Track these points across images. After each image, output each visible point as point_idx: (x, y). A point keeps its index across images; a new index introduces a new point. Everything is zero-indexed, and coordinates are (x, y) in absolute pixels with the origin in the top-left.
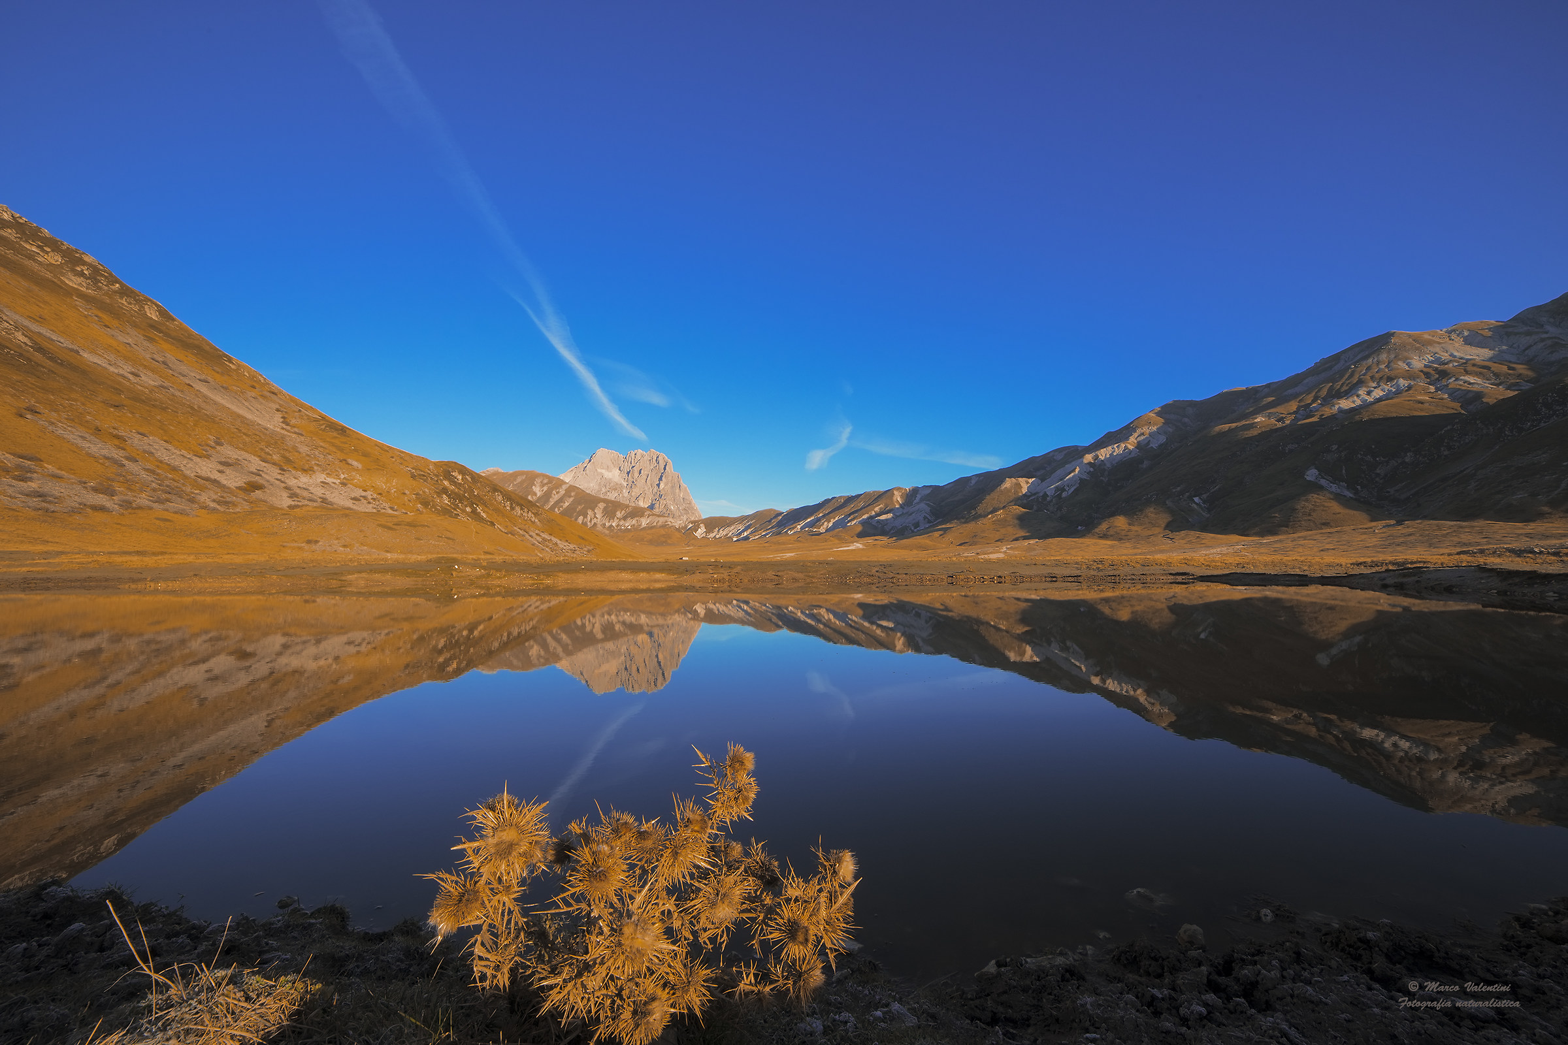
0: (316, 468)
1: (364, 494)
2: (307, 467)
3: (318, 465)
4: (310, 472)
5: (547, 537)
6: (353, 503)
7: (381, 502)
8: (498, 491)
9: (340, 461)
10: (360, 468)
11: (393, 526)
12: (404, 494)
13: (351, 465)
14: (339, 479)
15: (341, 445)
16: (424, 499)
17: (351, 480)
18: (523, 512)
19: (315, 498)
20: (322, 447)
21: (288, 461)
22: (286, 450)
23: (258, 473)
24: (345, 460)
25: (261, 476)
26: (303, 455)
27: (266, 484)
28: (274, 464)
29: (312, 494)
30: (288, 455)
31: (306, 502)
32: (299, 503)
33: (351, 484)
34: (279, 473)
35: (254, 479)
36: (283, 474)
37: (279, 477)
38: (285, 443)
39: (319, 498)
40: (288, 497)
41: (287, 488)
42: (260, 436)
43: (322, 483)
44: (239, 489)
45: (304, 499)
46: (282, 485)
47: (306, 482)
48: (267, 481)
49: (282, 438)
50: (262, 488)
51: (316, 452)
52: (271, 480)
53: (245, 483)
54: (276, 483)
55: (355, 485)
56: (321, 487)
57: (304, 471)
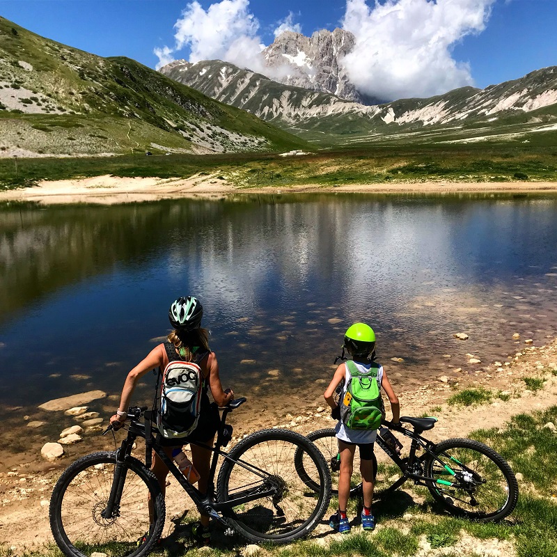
5: (218, 130)
6: (24, 105)
7: (50, 103)
8: (167, 84)
9: (12, 64)
10: (31, 70)
11: (49, 128)
12: (72, 94)
13: (22, 68)
14: (11, 82)
15: (12, 47)
16: (90, 97)
17: (22, 82)
18: (194, 105)
24: (16, 62)
33: (23, 86)
55: (26, 88)
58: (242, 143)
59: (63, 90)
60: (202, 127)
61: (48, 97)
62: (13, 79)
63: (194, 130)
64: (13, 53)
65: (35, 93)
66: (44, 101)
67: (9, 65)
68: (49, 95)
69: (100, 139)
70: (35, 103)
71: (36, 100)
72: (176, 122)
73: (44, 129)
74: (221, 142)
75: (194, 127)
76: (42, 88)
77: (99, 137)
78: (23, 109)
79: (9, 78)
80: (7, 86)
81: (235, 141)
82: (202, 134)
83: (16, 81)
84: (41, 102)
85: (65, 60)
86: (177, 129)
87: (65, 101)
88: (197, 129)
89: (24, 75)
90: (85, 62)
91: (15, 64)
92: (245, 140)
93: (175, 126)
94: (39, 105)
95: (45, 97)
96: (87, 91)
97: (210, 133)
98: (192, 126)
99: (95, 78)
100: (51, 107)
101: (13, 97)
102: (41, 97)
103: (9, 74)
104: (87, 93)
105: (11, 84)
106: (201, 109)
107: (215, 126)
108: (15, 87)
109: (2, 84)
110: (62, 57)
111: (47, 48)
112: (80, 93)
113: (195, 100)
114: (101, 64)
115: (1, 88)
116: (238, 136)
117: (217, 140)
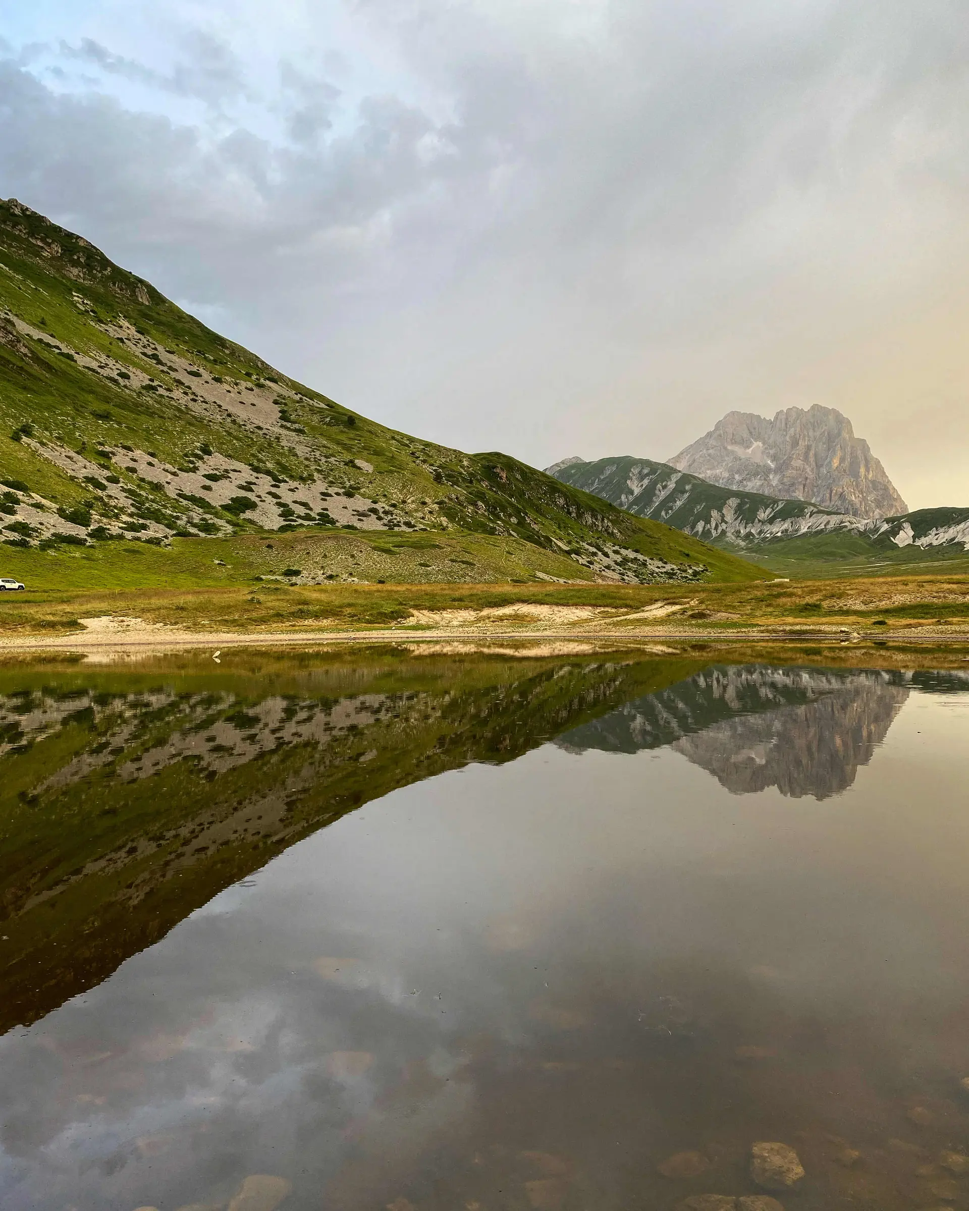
0: (316, 475)
1: (374, 506)
2: (305, 475)
3: (319, 471)
4: (309, 482)
5: (631, 555)
6: (359, 520)
7: (394, 516)
8: (559, 491)
9: (346, 464)
10: (370, 471)
11: (393, 549)
12: (424, 503)
13: (359, 468)
14: (344, 488)
15: (348, 442)
16: (450, 509)
17: (359, 489)
18: (596, 519)
19: (313, 514)
20: (324, 446)
21: (284, 469)
22: (282, 454)
23: (248, 487)
24: (352, 462)
25: (252, 490)
26: (302, 459)
27: (257, 500)
28: (268, 473)
29: (311, 509)
30: (284, 461)
31: (300, 521)
32: (292, 523)
33: (359, 494)
34: (272, 486)
35: (243, 493)
36: (278, 487)
37: (274, 490)
38: (282, 444)
39: (319, 514)
40: (280, 515)
41: (280, 504)
42: (252, 439)
43: (323, 494)
44: (225, 507)
45: (299, 517)
46: (275, 501)
47: (303, 494)
48: (259, 497)
49: (278, 438)
50: (252, 506)
51: (318, 453)
52: (263, 495)
53: (232, 499)
54: (269, 499)
55: (363, 496)
56: (322, 499)
57: (303, 479)
58: (666, 573)
59: (413, 498)
60: (606, 550)
61: (391, 509)
62: (348, 484)
63: (594, 554)
64: (348, 448)
65: (375, 502)
66: (386, 513)
67: (342, 465)
68: (394, 506)
69: (464, 566)
70: (374, 516)
71: (374, 511)
72: (569, 543)
73: (388, 551)
74: (635, 571)
75: (595, 550)
76: (385, 496)
77: (463, 562)
78: (358, 525)
79: (340, 483)
80: (337, 494)
81: (657, 570)
82: (606, 561)
83: (351, 487)
84: (382, 515)
85: (417, 457)
86: (568, 553)
87: (415, 514)
88: (600, 553)
89: (362, 479)
90: (443, 460)
91: (351, 463)
92: (672, 569)
93: (567, 549)
94: (379, 518)
95: (387, 508)
96: (446, 500)
97: (619, 558)
98: (592, 550)
99: (457, 483)
100: (395, 521)
101: (346, 508)
102: (383, 508)
103: (341, 477)
104: (446, 503)
105: (343, 490)
106: (605, 525)
107: (627, 549)
108: (349, 495)
109: (331, 491)
110: (413, 454)
111: (394, 441)
112: (436, 503)
113: (597, 511)
114: (465, 463)
115: (331, 496)
116: (660, 564)
117: (629, 569)
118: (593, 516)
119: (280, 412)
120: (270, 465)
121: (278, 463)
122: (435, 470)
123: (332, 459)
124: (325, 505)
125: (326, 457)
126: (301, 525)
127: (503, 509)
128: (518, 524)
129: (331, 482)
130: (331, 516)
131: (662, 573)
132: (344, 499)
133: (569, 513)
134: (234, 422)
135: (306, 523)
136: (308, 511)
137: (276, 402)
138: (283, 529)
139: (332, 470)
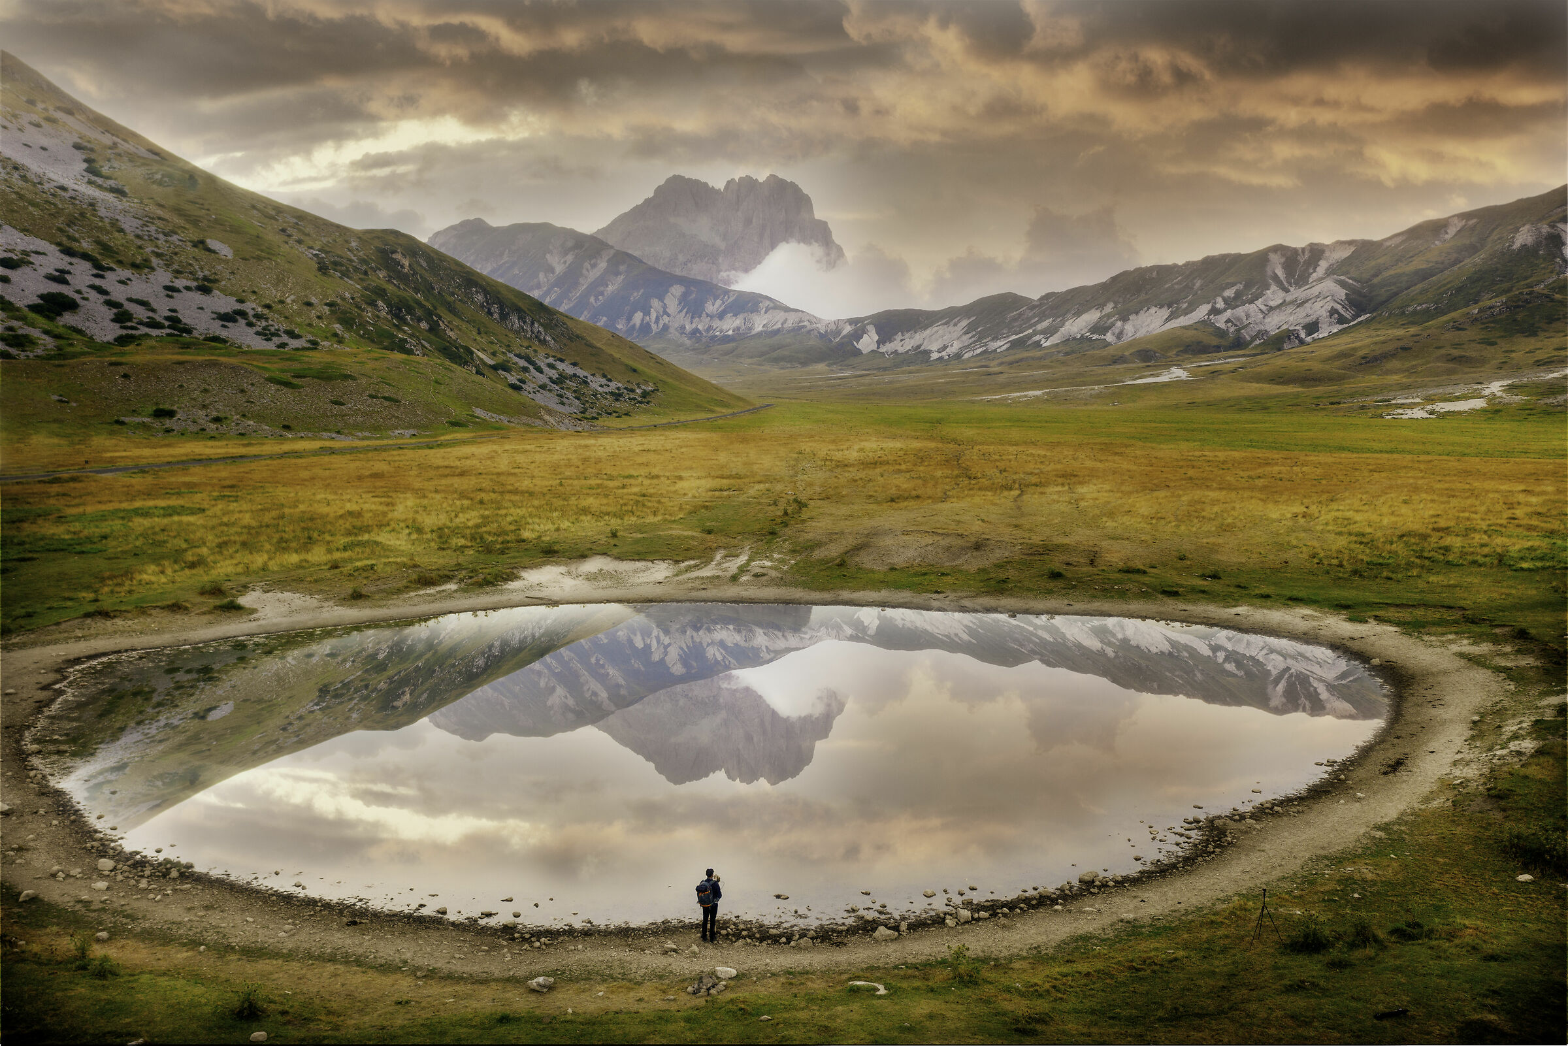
0: (155, 261)
1: (238, 306)
2: (139, 260)
3: (158, 255)
4: (146, 270)
6: (223, 326)
7: (270, 322)
8: (476, 284)
9: (195, 245)
10: (230, 257)
12: (309, 304)
13: (214, 252)
14: (197, 279)
15: (193, 212)
16: (345, 312)
17: (216, 281)
18: (524, 322)
19: (158, 318)
20: (160, 218)
21: (106, 249)
22: (100, 229)
23: (60, 277)
24: (202, 242)
25: (66, 282)
26: (131, 237)
27: (76, 297)
28: (85, 256)
29: (153, 311)
30: (105, 238)
31: (144, 330)
32: (133, 332)
33: (218, 289)
34: (96, 276)
35: (55, 288)
36: (102, 277)
37: (97, 282)
38: (100, 214)
39: (167, 318)
40: (113, 320)
41: (110, 304)
42: (55, 205)
43: (167, 288)
44: (33, 308)
45: (141, 323)
46: (102, 298)
47: (139, 288)
48: (79, 292)
49: (91, 205)
50: (72, 306)
51: (153, 228)
52: (85, 289)
53: (41, 297)
54: (93, 295)
55: (224, 291)
56: (168, 296)
57: (135, 266)
58: (611, 393)
59: (292, 297)
60: (539, 363)
61: (266, 311)
62: (200, 275)
63: (525, 370)
64: (195, 223)
65: (241, 301)
66: (258, 316)
67: (189, 247)
68: (268, 307)
69: (387, 403)
70: (242, 322)
71: (243, 314)
72: (494, 354)
73: (287, 384)
74: (575, 391)
75: (526, 364)
76: (254, 292)
77: (385, 398)
78: (223, 334)
79: (191, 273)
80: (188, 288)
81: (600, 389)
82: (542, 379)
83: (206, 279)
84: (254, 320)
85: (290, 236)
86: (495, 368)
87: (298, 320)
88: (531, 368)
89: (219, 267)
90: (325, 240)
91: (200, 244)
92: (618, 389)
93: (491, 362)
94: (250, 325)
95: (259, 310)
96: (339, 301)
97: (554, 374)
98: (522, 363)
99: (345, 274)
100: (272, 329)
101: (202, 308)
102: (253, 309)
103: (190, 265)
104: (338, 305)
105: (195, 284)
106: (536, 330)
107: (562, 360)
108: (205, 290)
109: (180, 283)
110: (283, 230)
111: (255, 212)
112: (326, 304)
113: (525, 312)
114: (354, 244)
115: (178, 290)
116: (604, 381)
117: (568, 388)
118: (520, 318)
119: (86, 161)
120: (86, 245)
121: (98, 242)
122: (316, 255)
123: (175, 238)
124: (172, 304)
125: (165, 235)
126: (147, 335)
127: (410, 310)
128: (431, 330)
129: (177, 272)
130: (184, 320)
131: (606, 393)
132: (198, 298)
133: (490, 313)
134: (24, 178)
135: (155, 332)
136: (151, 314)
137: (77, 147)
138: (122, 341)
139: (176, 254)
